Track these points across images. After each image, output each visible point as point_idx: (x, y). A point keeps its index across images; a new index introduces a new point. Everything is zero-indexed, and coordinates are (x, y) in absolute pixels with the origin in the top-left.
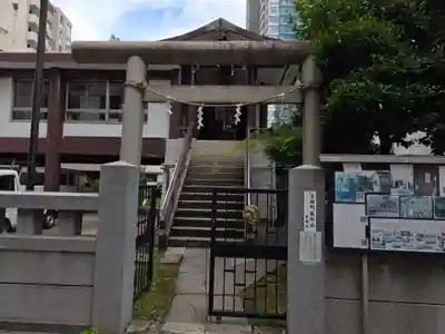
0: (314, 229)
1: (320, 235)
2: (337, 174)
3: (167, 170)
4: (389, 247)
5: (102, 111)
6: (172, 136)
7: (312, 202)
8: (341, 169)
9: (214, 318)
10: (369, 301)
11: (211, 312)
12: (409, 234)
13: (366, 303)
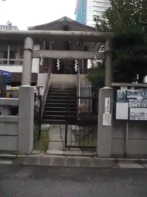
0: (109, 113)
1: (111, 115)
2: (118, 91)
3: (38, 88)
4: (136, 119)
5: (5, 60)
6: (41, 72)
7: (108, 102)
8: (120, 89)
9: (67, 149)
10: (129, 139)
11: (66, 146)
12: (144, 113)
13: (127, 140)
